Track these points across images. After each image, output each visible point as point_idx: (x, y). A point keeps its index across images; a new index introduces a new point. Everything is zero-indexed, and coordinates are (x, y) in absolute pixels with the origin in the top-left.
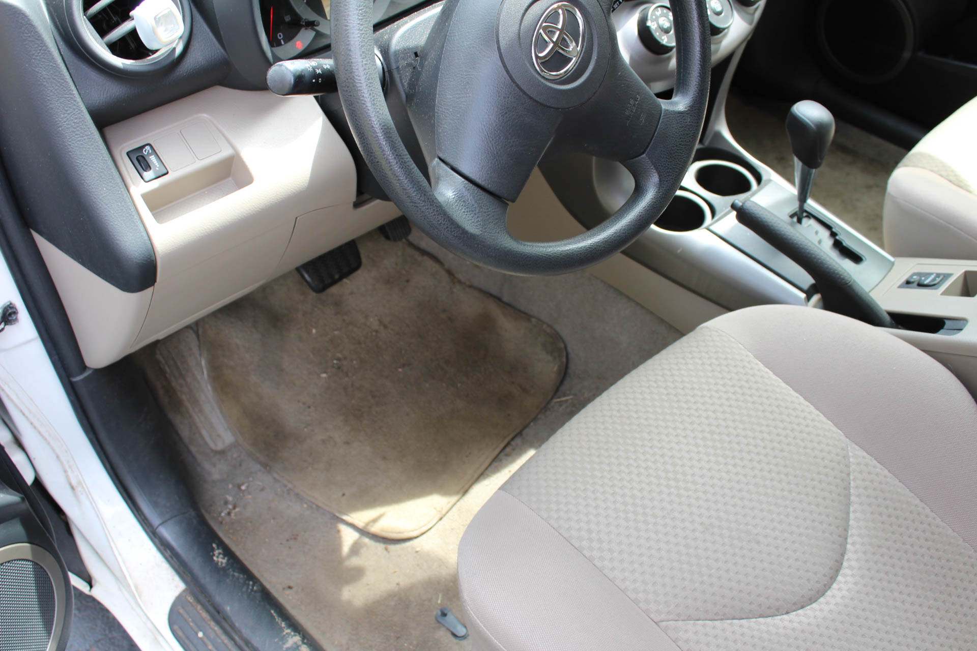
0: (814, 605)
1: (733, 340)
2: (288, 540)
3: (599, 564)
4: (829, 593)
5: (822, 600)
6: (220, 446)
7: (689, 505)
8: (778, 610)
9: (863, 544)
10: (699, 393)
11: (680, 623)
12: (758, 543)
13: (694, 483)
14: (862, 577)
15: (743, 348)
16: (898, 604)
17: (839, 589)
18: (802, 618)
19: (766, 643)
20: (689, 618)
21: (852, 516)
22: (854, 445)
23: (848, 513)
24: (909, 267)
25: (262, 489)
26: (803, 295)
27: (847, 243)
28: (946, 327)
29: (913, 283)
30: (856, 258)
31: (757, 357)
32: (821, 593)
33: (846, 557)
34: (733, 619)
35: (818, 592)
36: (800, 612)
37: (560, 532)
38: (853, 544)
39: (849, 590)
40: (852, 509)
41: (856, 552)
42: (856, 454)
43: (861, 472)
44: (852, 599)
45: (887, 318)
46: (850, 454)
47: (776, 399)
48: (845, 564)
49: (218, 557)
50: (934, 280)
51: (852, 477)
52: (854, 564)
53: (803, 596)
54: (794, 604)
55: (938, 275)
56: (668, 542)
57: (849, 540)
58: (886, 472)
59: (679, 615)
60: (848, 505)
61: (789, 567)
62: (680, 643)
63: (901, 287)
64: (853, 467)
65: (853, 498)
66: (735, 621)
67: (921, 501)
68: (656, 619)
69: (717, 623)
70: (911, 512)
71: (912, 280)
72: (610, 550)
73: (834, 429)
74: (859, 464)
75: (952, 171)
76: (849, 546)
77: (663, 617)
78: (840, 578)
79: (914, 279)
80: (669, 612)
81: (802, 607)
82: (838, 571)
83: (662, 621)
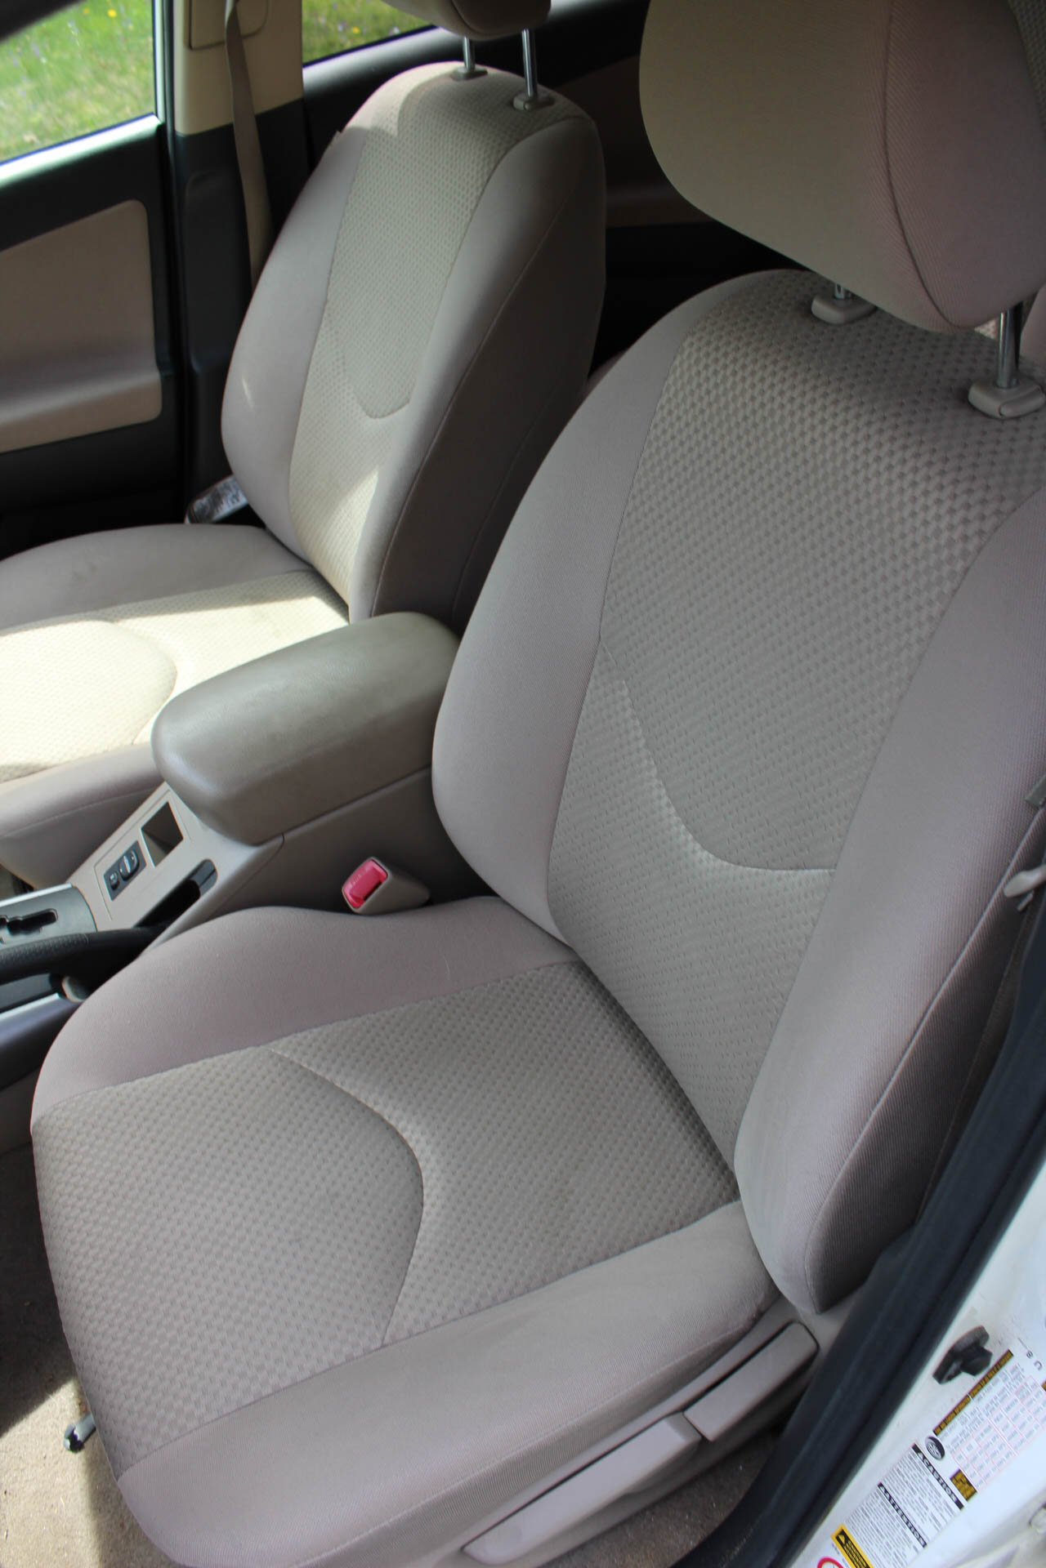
0: (424, 1175)
1: (79, 1097)
3: (287, 1382)
4: (417, 1154)
5: (421, 1164)
7: (263, 1246)
8: (416, 1212)
9: (381, 1094)
10: (128, 1168)
11: (394, 1320)
12: (337, 1195)
13: (238, 1227)
14: (414, 1113)
15: (96, 1092)
16: (455, 1095)
17: (418, 1141)
18: (435, 1192)
19: (449, 1241)
20: (392, 1307)
21: (346, 1088)
22: (272, 1044)
23: (342, 1091)
24: (91, 876)
26: (56, 997)
27: (21, 915)
28: (199, 884)
29: (118, 883)
30: (47, 918)
31: (115, 1084)
32: (414, 1161)
33: (386, 1118)
34: (409, 1262)
35: (412, 1163)
36: (426, 1191)
37: (225, 1413)
38: (376, 1103)
39: (423, 1133)
40: (338, 1084)
41: (386, 1105)
42: (281, 1047)
43: (304, 1054)
44: (433, 1135)
45: (145, 929)
46: (279, 1053)
47: (180, 1090)
48: (393, 1122)
50: (131, 862)
51: (305, 1065)
52: (397, 1114)
53: (412, 1180)
54: (416, 1192)
55: (128, 854)
56: (296, 1290)
57: (370, 1105)
58: (315, 1031)
59: (384, 1317)
60: (332, 1085)
61: (376, 1177)
62: (415, 1331)
63: (113, 897)
64: (295, 1058)
65: (328, 1077)
66: (412, 1261)
67: (360, 1016)
68: (378, 1345)
69: (408, 1280)
70: (368, 1032)
71: (115, 882)
72: (278, 1360)
73: (243, 1052)
74: (295, 1051)
75: (9, 767)
76: (376, 1109)
77: (379, 1336)
78: (405, 1135)
79: (114, 878)
80: (378, 1327)
81: (422, 1187)
82: (397, 1133)
83: (383, 1339)
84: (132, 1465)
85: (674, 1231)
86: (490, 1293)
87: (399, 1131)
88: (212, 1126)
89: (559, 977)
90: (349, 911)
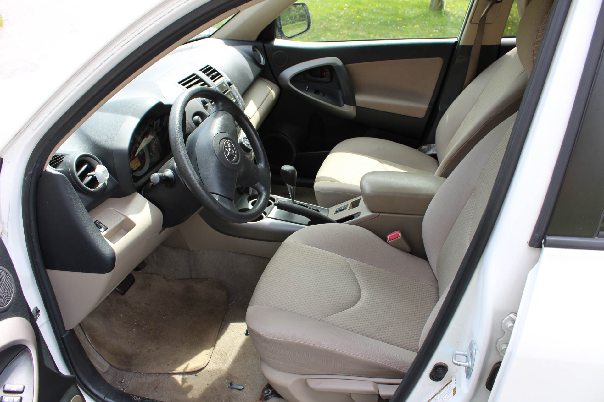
0: (359, 302)
2: (154, 390)
3: (294, 311)
4: (361, 297)
5: (360, 299)
6: (105, 370)
8: (350, 305)
9: (363, 282)
11: (326, 318)
12: (335, 290)
14: (368, 290)
15: (300, 243)
17: (363, 295)
18: (359, 306)
19: (353, 314)
20: (328, 315)
21: (356, 276)
22: (346, 258)
24: (334, 208)
25: (132, 379)
28: (355, 216)
29: (338, 211)
30: (318, 211)
31: (305, 244)
33: (360, 287)
35: (358, 298)
36: (357, 304)
37: (277, 308)
38: (360, 283)
39: (366, 294)
40: (355, 274)
41: (362, 284)
42: (349, 260)
43: (352, 264)
44: (368, 296)
48: (361, 289)
49: (135, 399)
50: (344, 208)
51: (350, 266)
52: (364, 287)
53: (355, 300)
54: (354, 303)
55: (344, 206)
57: (359, 282)
58: (359, 262)
59: (325, 315)
60: (354, 273)
62: (329, 323)
63: (335, 214)
64: (349, 263)
65: (354, 271)
66: (341, 312)
67: (372, 266)
68: (319, 319)
69: (337, 314)
73: (338, 255)
75: (332, 178)
76: (360, 284)
77: (321, 318)
80: (321, 316)
82: (360, 291)
83: (321, 319)
85: (410, 350)
86: (353, 328)
87: (361, 291)
89: (431, 288)
90: (386, 242)
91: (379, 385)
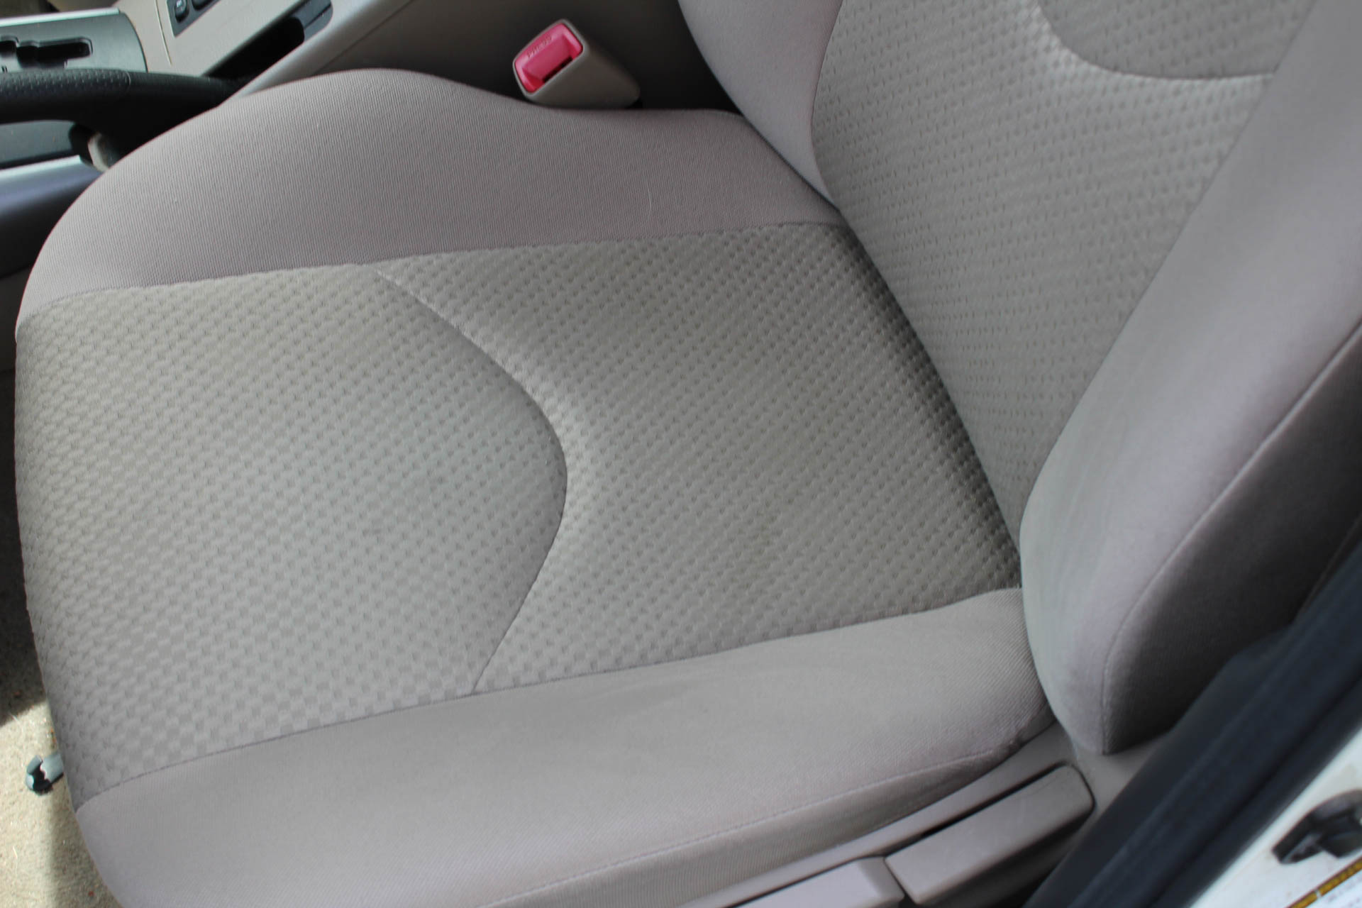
0: (570, 475)
1: (89, 294)
3: (330, 718)
4: (564, 446)
5: (568, 460)
7: (324, 531)
9: (526, 357)
10: (147, 399)
11: (496, 660)
12: (441, 480)
13: (293, 501)
14: (569, 390)
15: (115, 291)
16: (631, 375)
17: (568, 429)
18: (581, 501)
19: (591, 569)
20: (496, 643)
21: (477, 341)
22: (379, 264)
23: (470, 343)
26: (76, 160)
27: (38, 40)
28: (303, 23)
29: (187, 12)
30: (79, 49)
31: (147, 284)
32: (559, 455)
33: (529, 390)
34: (530, 587)
35: (557, 458)
36: (569, 497)
37: (237, 744)
38: (517, 368)
39: (577, 419)
40: (467, 334)
41: (530, 373)
42: (394, 271)
43: (424, 284)
44: (592, 423)
45: (219, 82)
46: (389, 278)
47: (237, 306)
48: (537, 398)
51: (423, 301)
52: (544, 387)
53: (552, 479)
54: (555, 496)
56: (363, 598)
57: (508, 369)
58: (445, 256)
59: (482, 654)
60: (458, 334)
61: (502, 466)
62: (523, 680)
63: (177, 33)
64: (410, 289)
65: (453, 322)
66: (535, 587)
67: (513, 247)
68: (468, 689)
69: (525, 610)
71: (182, 10)
72: (322, 687)
73: (337, 269)
74: (411, 278)
76: (517, 376)
77: (471, 677)
78: (552, 419)
79: (182, 5)
80: (471, 665)
81: (565, 491)
82: (541, 414)
83: (476, 684)
84: (97, 794)
85: (916, 612)
86: (637, 648)
87: (545, 410)
88: (275, 360)
89: (808, 241)
90: (519, 96)
91: (893, 860)
